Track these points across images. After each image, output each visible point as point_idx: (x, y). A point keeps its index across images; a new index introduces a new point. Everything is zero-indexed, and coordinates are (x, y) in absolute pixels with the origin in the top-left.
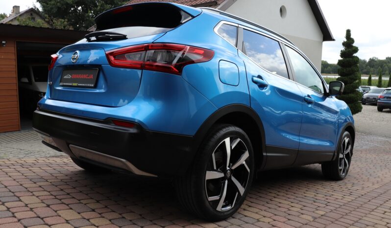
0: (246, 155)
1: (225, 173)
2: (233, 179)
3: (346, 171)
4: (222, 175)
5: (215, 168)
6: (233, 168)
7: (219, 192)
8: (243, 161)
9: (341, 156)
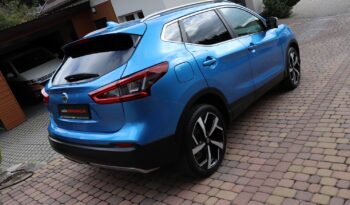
0: (217, 119)
2: (213, 142)
3: (298, 78)
8: (215, 125)
9: (291, 70)
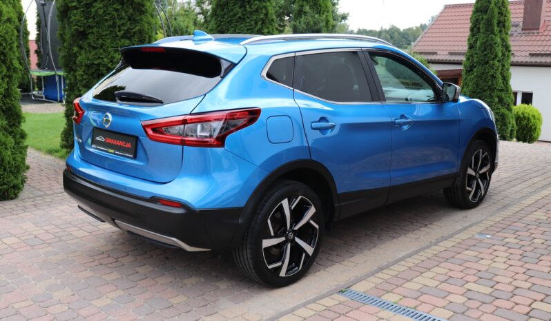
1: (287, 237)
4: (283, 239)
5: (272, 234)
6: (296, 228)
7: (280, 258)
